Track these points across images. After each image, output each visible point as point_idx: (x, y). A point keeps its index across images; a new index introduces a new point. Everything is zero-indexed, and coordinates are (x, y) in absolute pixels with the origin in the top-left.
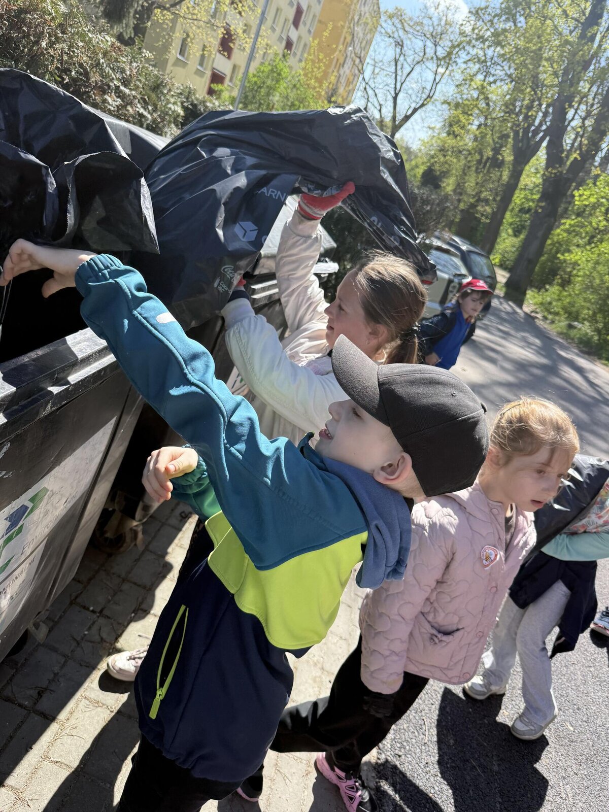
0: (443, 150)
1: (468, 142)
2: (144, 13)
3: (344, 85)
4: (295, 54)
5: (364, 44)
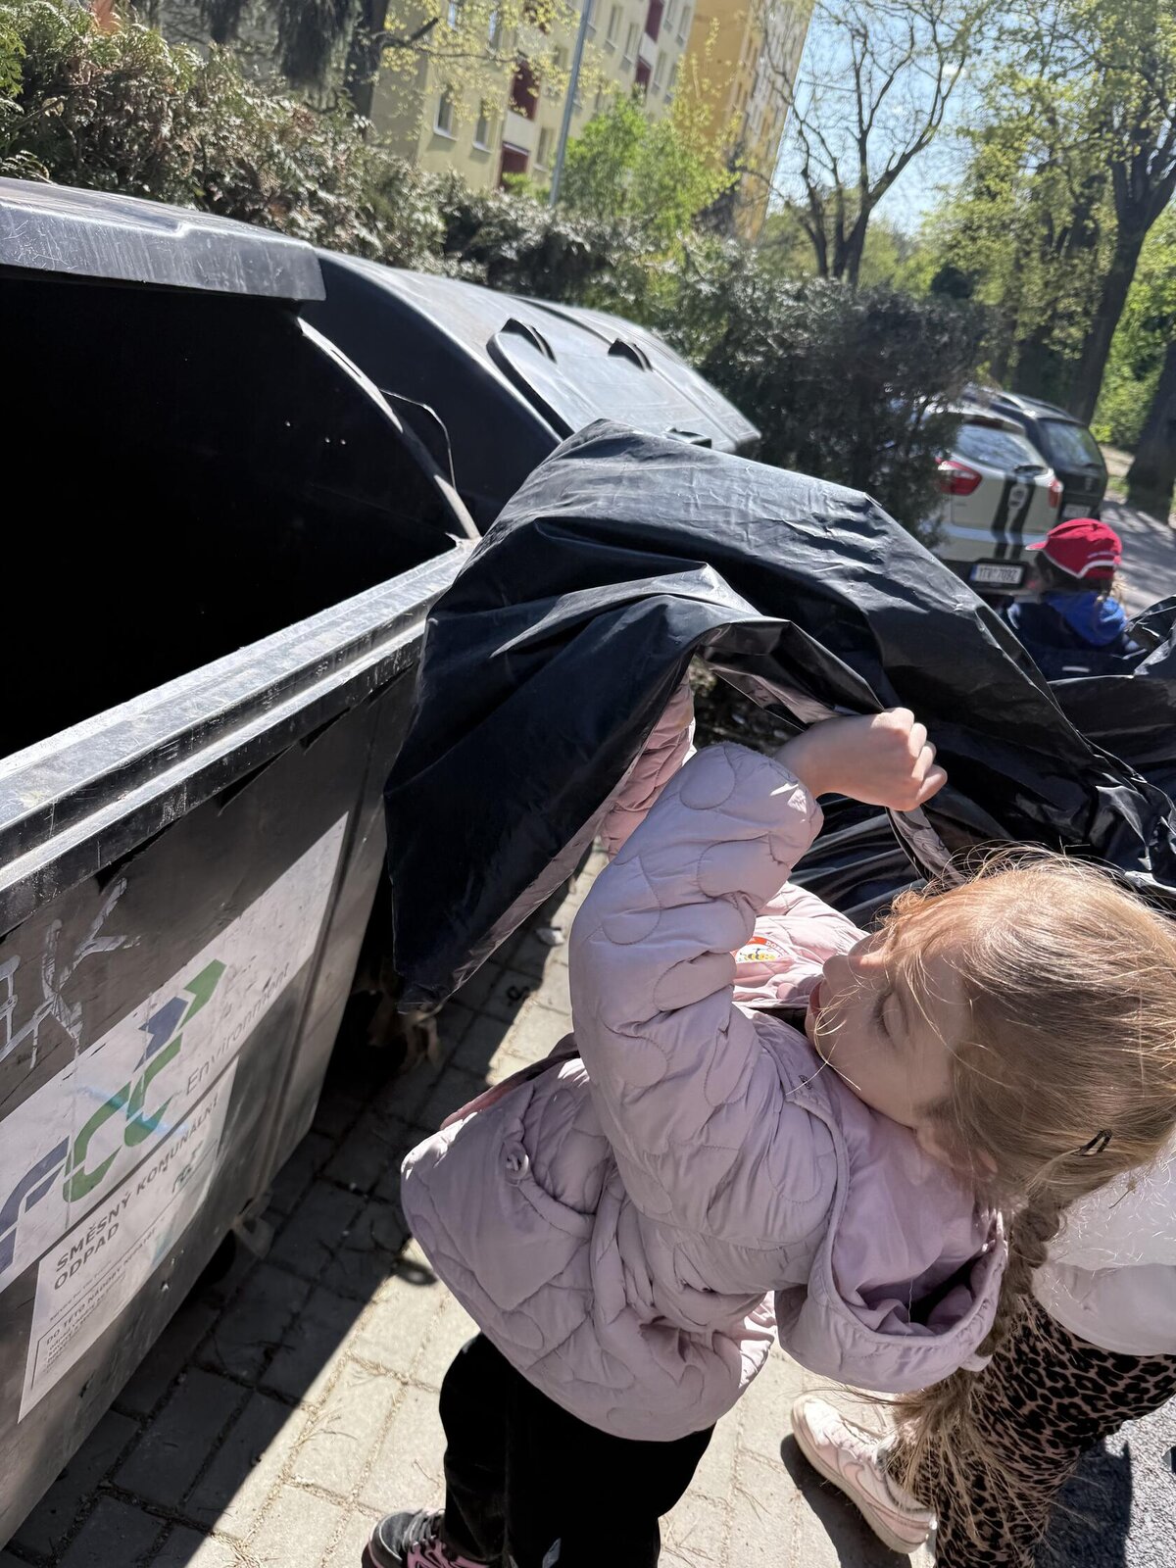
0: (968, 228)
1: (1019, 202)
2: (365, 59)
3: (759, 132)
4: (656, 88)
5: (789, 45)
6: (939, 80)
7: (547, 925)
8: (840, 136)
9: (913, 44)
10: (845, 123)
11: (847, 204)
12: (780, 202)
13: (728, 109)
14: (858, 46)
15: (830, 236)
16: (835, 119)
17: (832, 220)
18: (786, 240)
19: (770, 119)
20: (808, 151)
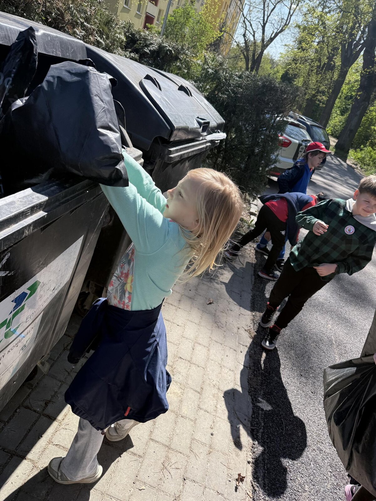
0: (295, 60)
1: (311, 54)
3: (231, 19)
6: (290, 9)
8: (257, 24)
10: (259, 20)
11: (257, 47)
12: (235, 44)
13: (222, 10)
15: (251, 57)
16: (256, 17)
17: (252, 52)
18: (236, 57)
19: (235, 15)
20: (246, 28)
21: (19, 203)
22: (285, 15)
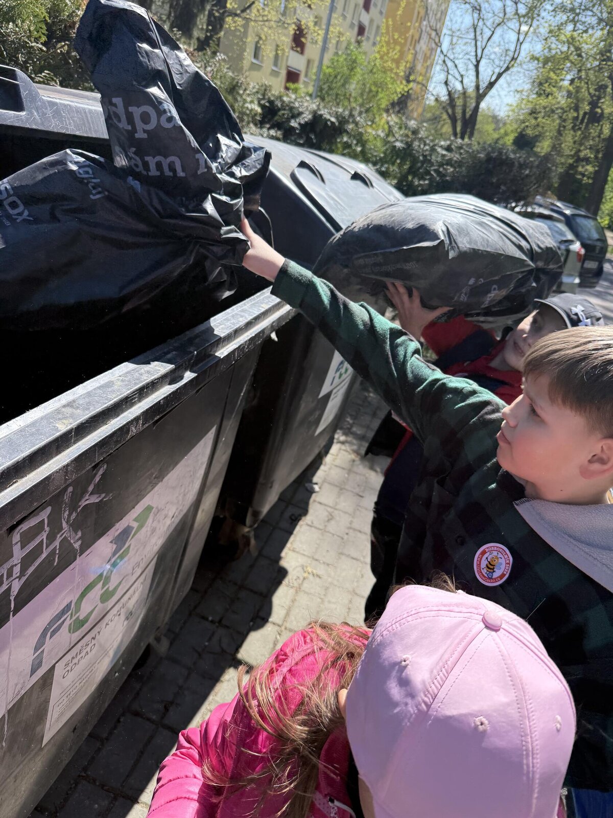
0: (533, 112)
1: (561, 99)
2: (216, 24)
3: (422, 61)
4: (368, 38)
5: (439, 15)
6: (519, 33)
7: (311, 481)
8: (465, 64)
9: (505, 14)
10: (468, 57)
11: (468, 99)
12: (433, 98)
13: (406, 49)
14: (476, 15)
15: (459, 115)
16: (463, 54)
17: (460, 108)
18: (436, 118)
19: (428, 55)
20: (448, 71)
21: (119, 383)
22: (511, 44)
